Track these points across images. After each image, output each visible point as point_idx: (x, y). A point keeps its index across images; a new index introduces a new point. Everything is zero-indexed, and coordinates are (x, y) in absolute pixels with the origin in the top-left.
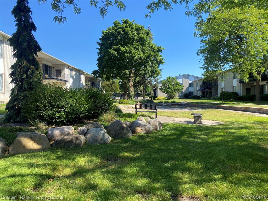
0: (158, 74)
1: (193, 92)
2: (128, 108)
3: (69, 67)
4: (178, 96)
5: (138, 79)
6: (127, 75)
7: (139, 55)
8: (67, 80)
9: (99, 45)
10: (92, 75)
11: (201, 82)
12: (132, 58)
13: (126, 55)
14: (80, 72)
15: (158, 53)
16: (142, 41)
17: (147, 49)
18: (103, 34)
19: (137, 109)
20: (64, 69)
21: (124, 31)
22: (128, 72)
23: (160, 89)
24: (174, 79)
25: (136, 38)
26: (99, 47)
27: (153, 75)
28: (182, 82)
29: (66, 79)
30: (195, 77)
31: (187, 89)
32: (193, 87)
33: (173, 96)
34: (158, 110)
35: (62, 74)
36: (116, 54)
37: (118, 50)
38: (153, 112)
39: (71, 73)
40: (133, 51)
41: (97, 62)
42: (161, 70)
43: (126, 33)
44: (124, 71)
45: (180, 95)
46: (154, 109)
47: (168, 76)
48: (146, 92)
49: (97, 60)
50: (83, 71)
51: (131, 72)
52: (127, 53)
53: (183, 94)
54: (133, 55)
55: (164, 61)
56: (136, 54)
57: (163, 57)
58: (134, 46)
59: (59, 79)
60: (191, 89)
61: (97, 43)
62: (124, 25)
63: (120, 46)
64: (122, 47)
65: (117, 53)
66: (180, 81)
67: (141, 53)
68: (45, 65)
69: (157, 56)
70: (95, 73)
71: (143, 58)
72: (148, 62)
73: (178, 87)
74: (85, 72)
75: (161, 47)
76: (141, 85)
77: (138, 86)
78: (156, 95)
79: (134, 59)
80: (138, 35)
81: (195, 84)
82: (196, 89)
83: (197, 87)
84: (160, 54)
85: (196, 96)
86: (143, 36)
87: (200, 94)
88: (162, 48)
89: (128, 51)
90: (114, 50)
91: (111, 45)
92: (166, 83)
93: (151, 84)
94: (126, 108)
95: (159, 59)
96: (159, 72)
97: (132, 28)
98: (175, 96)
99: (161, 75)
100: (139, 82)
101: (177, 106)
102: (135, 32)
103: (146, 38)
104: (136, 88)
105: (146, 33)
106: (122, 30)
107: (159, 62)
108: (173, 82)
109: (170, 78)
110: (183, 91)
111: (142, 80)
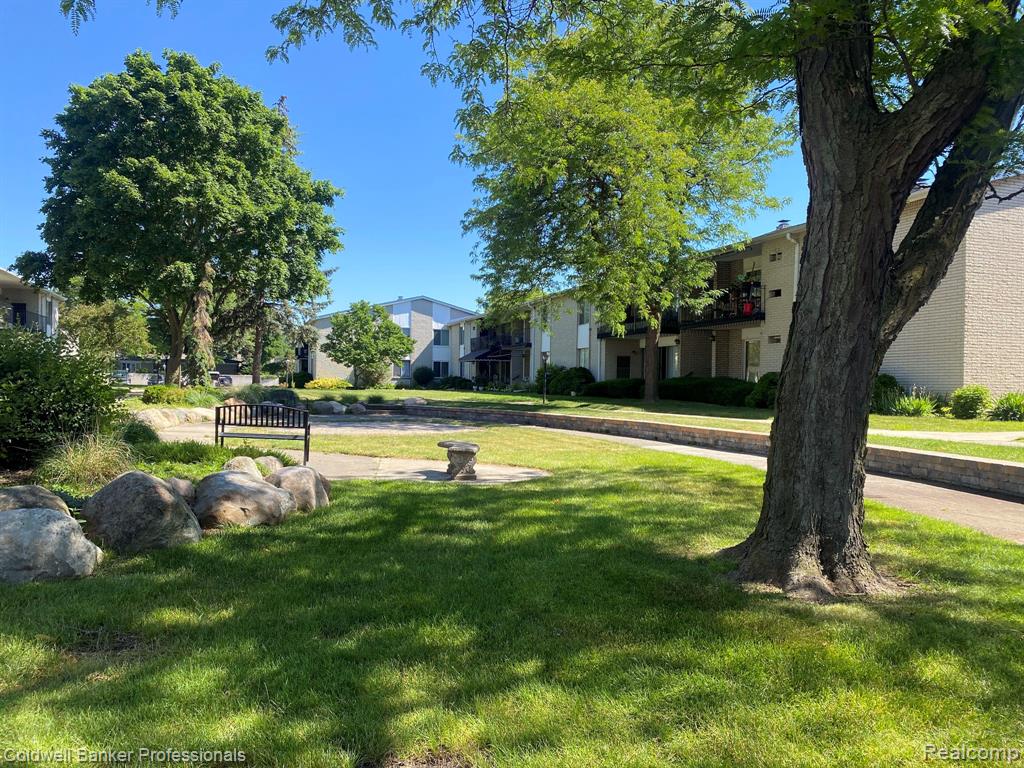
0: (317, 290)
2: (187, 423)
4: (392, 377)
5: (231, 302)
6: (184, 285)
7: (236, 207)
9: (53, 144)
10: (14, 273)
11: (474, 328)
12: (206, 213)
13: (181, 200)
15: (317, 205)
16: (251, 153)
17: (271, 186)
18: (76, 97)
19: (224, 424)
21: (172, 100)
22: (187, 269)
23: (325, 348)
24: (378, 311)
25: (225, 138)
26: (52, 153)
27: (295, 290)
28: (407, 326)
30: (455, 310)
31: (428, 351)
32: (448, 344)
33: (376, 375)
34: (314, 430)
36: (135, 193)
37: (143, 177)
38: (295, 438)
40: (213, 188)
41: (43, 218)
42: (328, 273)
43: (184, 112)
44: (171, 268)
45: (402, 373)
46: (299, 427)
47: (357, 300)
48: (267, 356)
49: (44, 210)
51: (200, 273)
52: (187, 194)
53: (413, 369)
54: (213, 203)
55: (339, 239)
56: (224, 199)
57: (338, 226)
58: (218, 168)
60: (440, 354)
61: (46, 134)
62: (176, 77)
63: (152, 158)
64: (165, 168)
65: (142, 189)
66: (400, 320)
67: (246, 200)
69: (313, 216)
70: (29, 263)
71: (257, 220)
72: (277, 237)
73: (393, 343)
75: (330, 187)
76: (243, 327)
77: (234, 332)
78: (309, 372)
79: (218, 221)
80: (236, 125)
81: (454, 336)
82: (458, 355)
83: (462, 347)
84: (325, 210)
85: (456, 377)
86: (256, 131)
87: (470, 371)
88: (334, 188)
89: (190, 185)
90: (125, 172)
91: (112, 153)
92: (348, 326)
93: (290, 326)
94: (177, 422)
95: (321, 230)
96: (321, 282)
97: (210, 93)
98: (381, 375)
99: (328, 294)
100: (237, 317)
101: (391, 413)
102: (223, 114)
103: (270, 141)
104: (225, 338)
105: (270, 121)
106: (163, 97)
107: (323, 244)
108: (374, 323)
109: (363, 306)
110: (412, 358)
111: (248, 307)
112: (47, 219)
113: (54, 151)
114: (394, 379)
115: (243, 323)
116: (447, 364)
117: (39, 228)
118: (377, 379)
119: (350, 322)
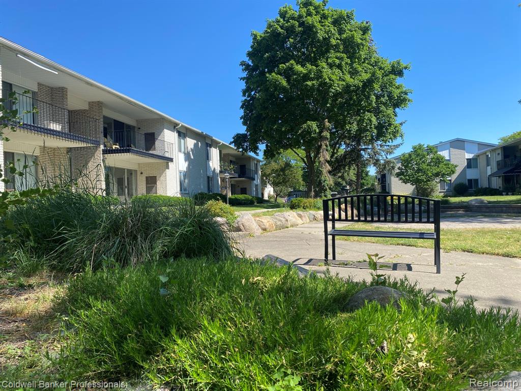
0: (395, 135)
1: (476, 181)
2: (315, 222)
3: (175, 127)
4: (440, 191)
5: (343, 149)
6: (313, 135)
7: (341, 83)
8: (169, 157)
9: (245, 70)
10: (232, 146)
11: (499, 154)
12: (325, 87)
13: (309, 83)
14: (206, 142)
15: (392, 76)
16: (351, 48)
17: (363, 69)
18: (255, 38)
19: (334, 220)
20: (161, 131)
21: (302, 24)
22: (314, 125)
23: (398, 175)
24: (430, 149)
25: (333, 42)
26: (245, 74)
27: (380, 134)
28: (449, 159)
29: (167, 155)
30: (481, 145)
31: (463, 172)
32: (477, 168)
33: (429, 190)
35: (157, 143)
36: (284, 83)
37: (288, 74)
38: (422, 236)
39: (182, 141)
40: (327, 72)
41: (241, 112)
42: (401, 124)
43: (309, 30)
44: (305, 126)
45: (446, 188)
46: (428, 222)
47: (416, 144)
48: (363, 184)
49: (242, 107)
50: (214, 138)
51: (322, 128)
52: (312, 79)
53: (454, 185)
54: (327, 80)
55: (408, 97)
56: (334, 77)
57: (407, 88)
58: (330, 61)
59: (153, 155)
60: (472, 174)
61: (242, 64)
62: (304, 11)
63: (292, 62)
64: (300, 66)
65: (288, 81)
66: (445, 154)
67: (348, 77)
68: (114, 120)
69: (391, 84)
70: (239, 140)
71: (355, 86)
72: (369, 97)
73: (442, 168)
74: (220, 141)
75: (401, 63)
76: (350, 164)
77: (344, 168)
78: (387, 191)
79: (331, 92)
80: (340, 34)
81: (482, 162)
82: (487, 172)
83: (489, 168)
84: (398, 81)
85: (486, 188)
86: (353, 36)
87: (497, 183)
88: (403, 64)
89: (314, 75)
90: (279, 73)
91: (272, 64)
92: (412, 160)
93: (378, 160)
94: (308, 221)
95: (396, 93)
96: (397, 129)
97: (324, 17)
98: (432, 190)
99: (402, 136)
100: (346, 158)
101: (463, 211)
102: (332, 28)
103: (362, 39)
104: (339, 172)
105: (361, 28)
106: (297, 24)
107: (398, 102)
108: (428, 157)
109: (420, 146)
110: (454, 177)
111: (352, 151)
112: (245, 112)
113: (246, 73)
114: (440, 192)
115: (350, 161)
116: (477, 180)
117: (241, 119)
118: (430, 192)
119: (413, 157)
